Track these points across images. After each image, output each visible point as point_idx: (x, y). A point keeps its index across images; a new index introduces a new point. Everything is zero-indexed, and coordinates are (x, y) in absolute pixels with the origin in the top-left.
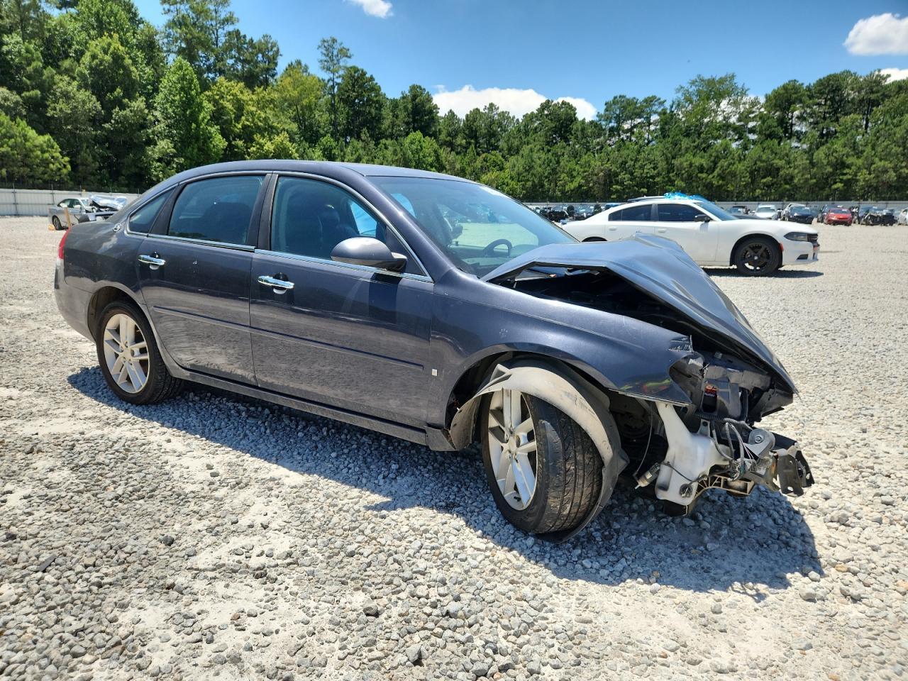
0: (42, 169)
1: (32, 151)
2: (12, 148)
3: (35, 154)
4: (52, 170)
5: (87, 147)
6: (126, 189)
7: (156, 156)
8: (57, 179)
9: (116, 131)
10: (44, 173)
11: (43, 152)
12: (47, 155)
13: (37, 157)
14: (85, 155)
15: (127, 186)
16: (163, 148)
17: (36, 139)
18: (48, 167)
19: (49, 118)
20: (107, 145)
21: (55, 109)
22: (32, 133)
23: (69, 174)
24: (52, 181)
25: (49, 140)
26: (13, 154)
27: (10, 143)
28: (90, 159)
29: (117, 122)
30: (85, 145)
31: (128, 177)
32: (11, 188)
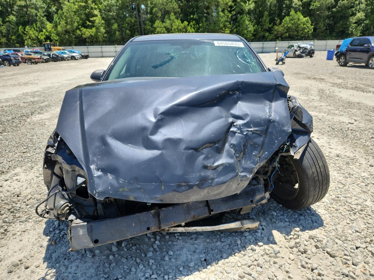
0: (302, 32)
1: (300, 25)
2: (292, 24)
3: (300, 26)
4: (305, 32)
5: (323, 20)
6: (334, 38)
7: (354, 21)
8: (307, 35)
9: (338, 12)
10: (302, 34)
11: (304, 24)
12: (305, 26)
13: (301, 27)
14: (321, 25)
15: (335, 37)
16: (358, 16)
17: (303, 19)
18: (304, 31)
19: (311, 10)
20: (332, 19)
21: (313, 5)
22: (302, 17)
23: (312, 33)
24: (305, 37)
25: (307, 19)
26: (292, 27)
27: (292, 22)
28: (322, 26)
29: (339, 7)
30: (322, 20)
31: (338, 33)
32: (288, 41)
